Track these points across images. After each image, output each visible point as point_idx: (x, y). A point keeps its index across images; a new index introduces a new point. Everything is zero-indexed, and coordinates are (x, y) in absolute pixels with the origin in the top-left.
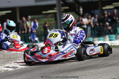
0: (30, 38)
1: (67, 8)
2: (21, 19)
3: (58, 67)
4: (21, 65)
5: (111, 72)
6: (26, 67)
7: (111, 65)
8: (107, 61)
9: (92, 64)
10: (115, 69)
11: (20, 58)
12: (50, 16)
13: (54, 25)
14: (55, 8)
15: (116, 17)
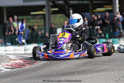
0: (17, 39)
1: (57, 9)
2: (8, 19)
3: (45, 71)
4: (6, 68)
5: (99, 78)
6: (11, 70)
7: (99, 71)
8: (96, 66)
9: (80, 69)
10: (104, 75)
11: (6, 61)
12: (38, 17)
13: (42, 27)
14: (44, 10)
15: (107, 21)
